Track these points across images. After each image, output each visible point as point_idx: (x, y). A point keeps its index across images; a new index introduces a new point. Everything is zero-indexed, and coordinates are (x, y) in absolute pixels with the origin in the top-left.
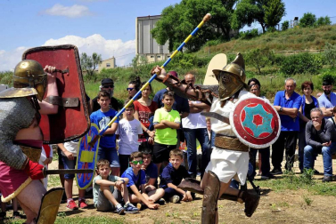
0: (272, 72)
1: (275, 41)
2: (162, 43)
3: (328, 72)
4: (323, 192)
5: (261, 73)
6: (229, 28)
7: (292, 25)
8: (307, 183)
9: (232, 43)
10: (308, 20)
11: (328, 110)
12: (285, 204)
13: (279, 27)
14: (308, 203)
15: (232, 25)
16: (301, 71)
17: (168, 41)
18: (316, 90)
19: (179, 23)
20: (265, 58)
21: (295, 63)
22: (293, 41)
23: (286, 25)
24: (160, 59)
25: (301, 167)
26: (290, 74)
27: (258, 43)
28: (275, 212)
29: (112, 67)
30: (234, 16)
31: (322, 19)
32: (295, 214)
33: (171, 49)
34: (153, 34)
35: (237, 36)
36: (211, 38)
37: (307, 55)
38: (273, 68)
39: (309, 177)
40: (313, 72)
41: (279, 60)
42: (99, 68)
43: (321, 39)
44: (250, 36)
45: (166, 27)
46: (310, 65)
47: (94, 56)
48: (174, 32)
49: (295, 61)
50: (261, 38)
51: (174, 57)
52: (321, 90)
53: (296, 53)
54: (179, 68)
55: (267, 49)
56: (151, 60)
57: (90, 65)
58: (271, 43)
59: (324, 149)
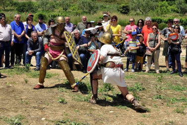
0: (11, 10)
3: (41, 13)
5: (5, 10)
8: (27, 71)
11: (40, 33)
12: (14, 83)
14: (26, 82)
16: (27, 11)
18: (34, 22)
20: (8, 2)
21: (24, 6)
25: (24, 62)
26: (21, 12)
28: (9, 87)
32: (19, 88)
37: (30, 2)
38: (12, 8)
39: (28, 68)
40: (33, 12)
41: (15, 4)
46: (32, 8)
52: (37, 22)
53: (25, 1)
59: (38, 53)
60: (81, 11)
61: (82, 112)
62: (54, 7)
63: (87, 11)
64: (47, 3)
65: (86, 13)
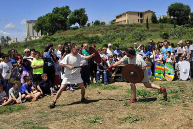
1: (85, 31)
2: (38, 31)
4: (105, 89)
5: (80, 43)
6: (66, 25)
7: (91, 25)
8: (99, 86)
9: (67, 32)
10: (97, 23)
12: (91, 94)
13: (86, 25)
14: (99, 93)
15: (67, 24)
16: (95, 43)
17: (40, 31)
19: (45, 23)
20: (81, 38)
22: (91, 31)
23: (89, 25)
24: (37, 38)
27: (78, 32)
28: (87, 97)
29: (16, 42)
30: (68, 21)
31: (102, 22)
32: (95, 97)
33: (42, 34)
34: (34, 28)
35: (70, 29)
36: (59, 30)
37: (97, 36)
38: (84, 41)
40: (100, 43)
41: (87, 38)
42: (10, 42)
43: (102, 30)
44: (75, 29)
45: (39, 25)
46: (99, 40)
47: (7, 37)
48: (43, 27)
49: (93, 38)
50: (79, 30)
51: (44, 38)
53: (93, 36)
54: (46, 42)
55: (82, 34)
56: (33, 39)
57: (5, 41)
58: (83, 32)
59: (105, 72)
60: (134, 39)
61: (140, 110)
62: (114, 38)
63: (138, 39)
64: (110, 36)
65: (138, 40)
